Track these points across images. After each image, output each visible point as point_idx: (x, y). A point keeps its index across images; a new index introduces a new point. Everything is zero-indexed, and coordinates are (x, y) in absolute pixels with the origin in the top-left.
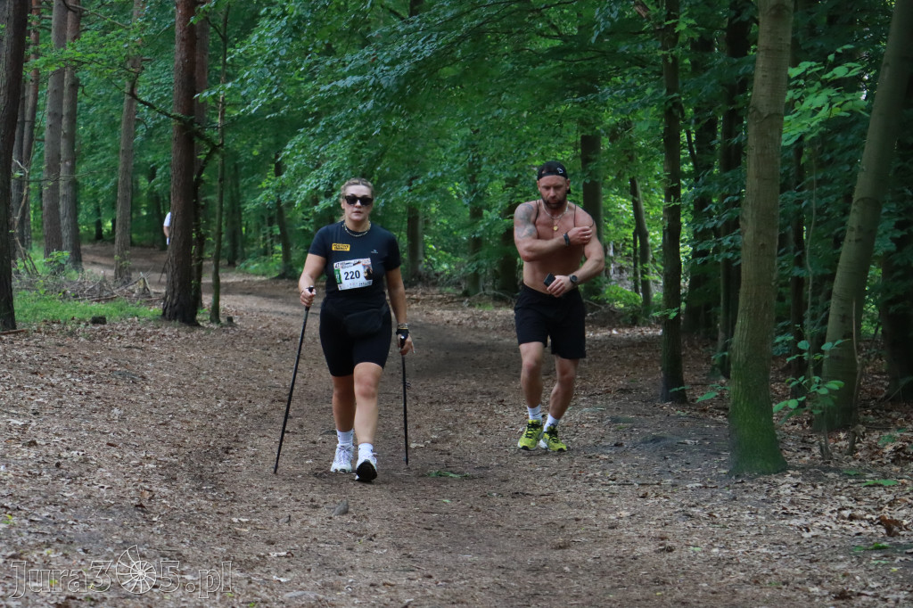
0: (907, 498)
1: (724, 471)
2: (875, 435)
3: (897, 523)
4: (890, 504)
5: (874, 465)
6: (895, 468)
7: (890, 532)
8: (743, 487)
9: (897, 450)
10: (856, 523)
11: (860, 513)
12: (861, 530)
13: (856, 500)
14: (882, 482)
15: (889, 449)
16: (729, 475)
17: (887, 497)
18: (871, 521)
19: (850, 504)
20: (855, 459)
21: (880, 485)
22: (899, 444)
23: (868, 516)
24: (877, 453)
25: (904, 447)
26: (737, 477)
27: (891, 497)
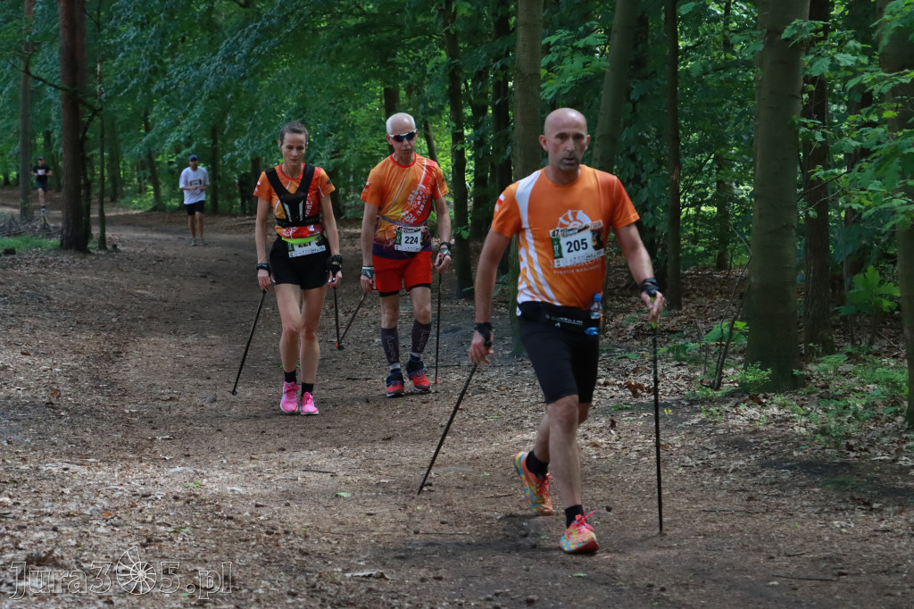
0: (646, 366)
1: (507, 352)
2: (620, 318)
3: (640, 387)
4: (635, 371)
5: (621, 342)
6: (636, 343)
7: (635, 395)
8: (523, 365)
9: (637, 328)
10: (609, 388)
11: (612, 379)
12: (614, 393)
13: (609, 370)
14: (627, 354)
15: (631, 327)
16: (512, 355)
17: (632, 367)
18: (620, 386)
19: (604, 373)
20: (606, 337)
21: (625, 357)
22: (638, 323)
23: (618, 382)
24: (622, 331)
25: (642, 325)
26: (518, 356)
27: (634, 366)
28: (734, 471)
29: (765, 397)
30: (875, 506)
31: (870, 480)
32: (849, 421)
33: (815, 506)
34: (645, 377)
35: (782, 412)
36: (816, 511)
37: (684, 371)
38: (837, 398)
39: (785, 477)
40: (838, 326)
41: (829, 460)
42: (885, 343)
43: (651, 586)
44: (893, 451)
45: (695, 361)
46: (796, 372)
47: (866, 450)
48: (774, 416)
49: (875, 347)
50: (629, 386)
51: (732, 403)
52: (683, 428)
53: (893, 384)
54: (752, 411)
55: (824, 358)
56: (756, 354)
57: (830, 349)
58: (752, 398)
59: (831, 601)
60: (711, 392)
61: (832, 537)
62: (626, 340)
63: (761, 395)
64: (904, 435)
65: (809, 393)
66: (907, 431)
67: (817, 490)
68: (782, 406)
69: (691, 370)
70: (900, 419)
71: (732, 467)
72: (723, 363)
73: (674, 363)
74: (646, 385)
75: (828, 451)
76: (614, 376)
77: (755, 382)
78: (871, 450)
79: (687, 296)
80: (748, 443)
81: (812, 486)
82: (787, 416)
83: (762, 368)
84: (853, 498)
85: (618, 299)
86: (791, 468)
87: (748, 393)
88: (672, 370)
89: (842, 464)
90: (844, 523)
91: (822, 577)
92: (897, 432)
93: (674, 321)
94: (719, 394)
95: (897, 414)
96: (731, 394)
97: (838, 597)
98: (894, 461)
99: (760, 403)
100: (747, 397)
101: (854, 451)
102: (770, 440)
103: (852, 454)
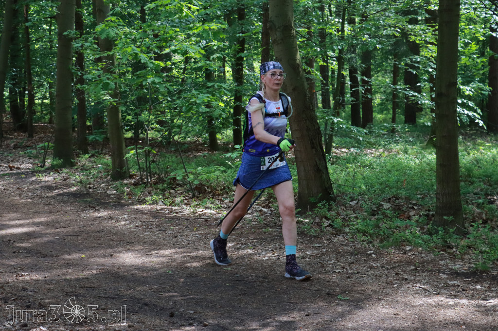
28: (47, 197)
29: (61, 170)
30: (97, 208)
31: (96, 199)
32: (91, 178)
33: (75, 209)
34: (16, 163)
35: (67, 175)
36: (75, 211)
37: (31, 161)
38: (87, 170)
39: (65, 199)
40: (90, 144)
41: (82, 192)
42: (107, 150)
43: (10, 240)
44: (105, 189)
45: (36, 157)
46: (72, 160)
47: (96, 188)
48: (63, 177)
49: (104, 152)
50: (9, 166)
51: (48, 172)
52: (28, 182)
53: (107, 165)
54: (55, 175)
55: (83, 156)
56: (57, 154)
57: (86, 152)
58: (55, 170)
59: (77, 243)
60: (40, 169)
61: (80, 220)
62: (10, 150)
63: (59, 169)
64: (110, 183)
65: (77, 168)
66: (111, 181)
67: (76, 203)
68: (67, 173)
69: (34, 160)
70: (109, 177)
71: (46, 196)
72: (45, 158)
73: (28, 158)
74: (16, 166)
75: (82, 189)
76: (4, 163)
77: (57, 164)
78: (98, 189)
79: (36, 133)
80: (52, 187)
81: (75, 202)
82: (69, 177)
83: (60, 159)
84: (89, 206)
85: (9, 135)
86: (68, 196)
87: (54, 169)
88: (27, 160)
89: (87, 194)
90: (85, 215)
91: (75, 234)
92: (108, 182)
93: (29, 143)
94: (43, 169)
95: (108, 175)
96: (48, 169)
97: (80, 241)
98: (105, 192)
99: (59, 172)
100: (54, 170)
101: (91, 189)
102: (61, 186)
103: (91, 190)
